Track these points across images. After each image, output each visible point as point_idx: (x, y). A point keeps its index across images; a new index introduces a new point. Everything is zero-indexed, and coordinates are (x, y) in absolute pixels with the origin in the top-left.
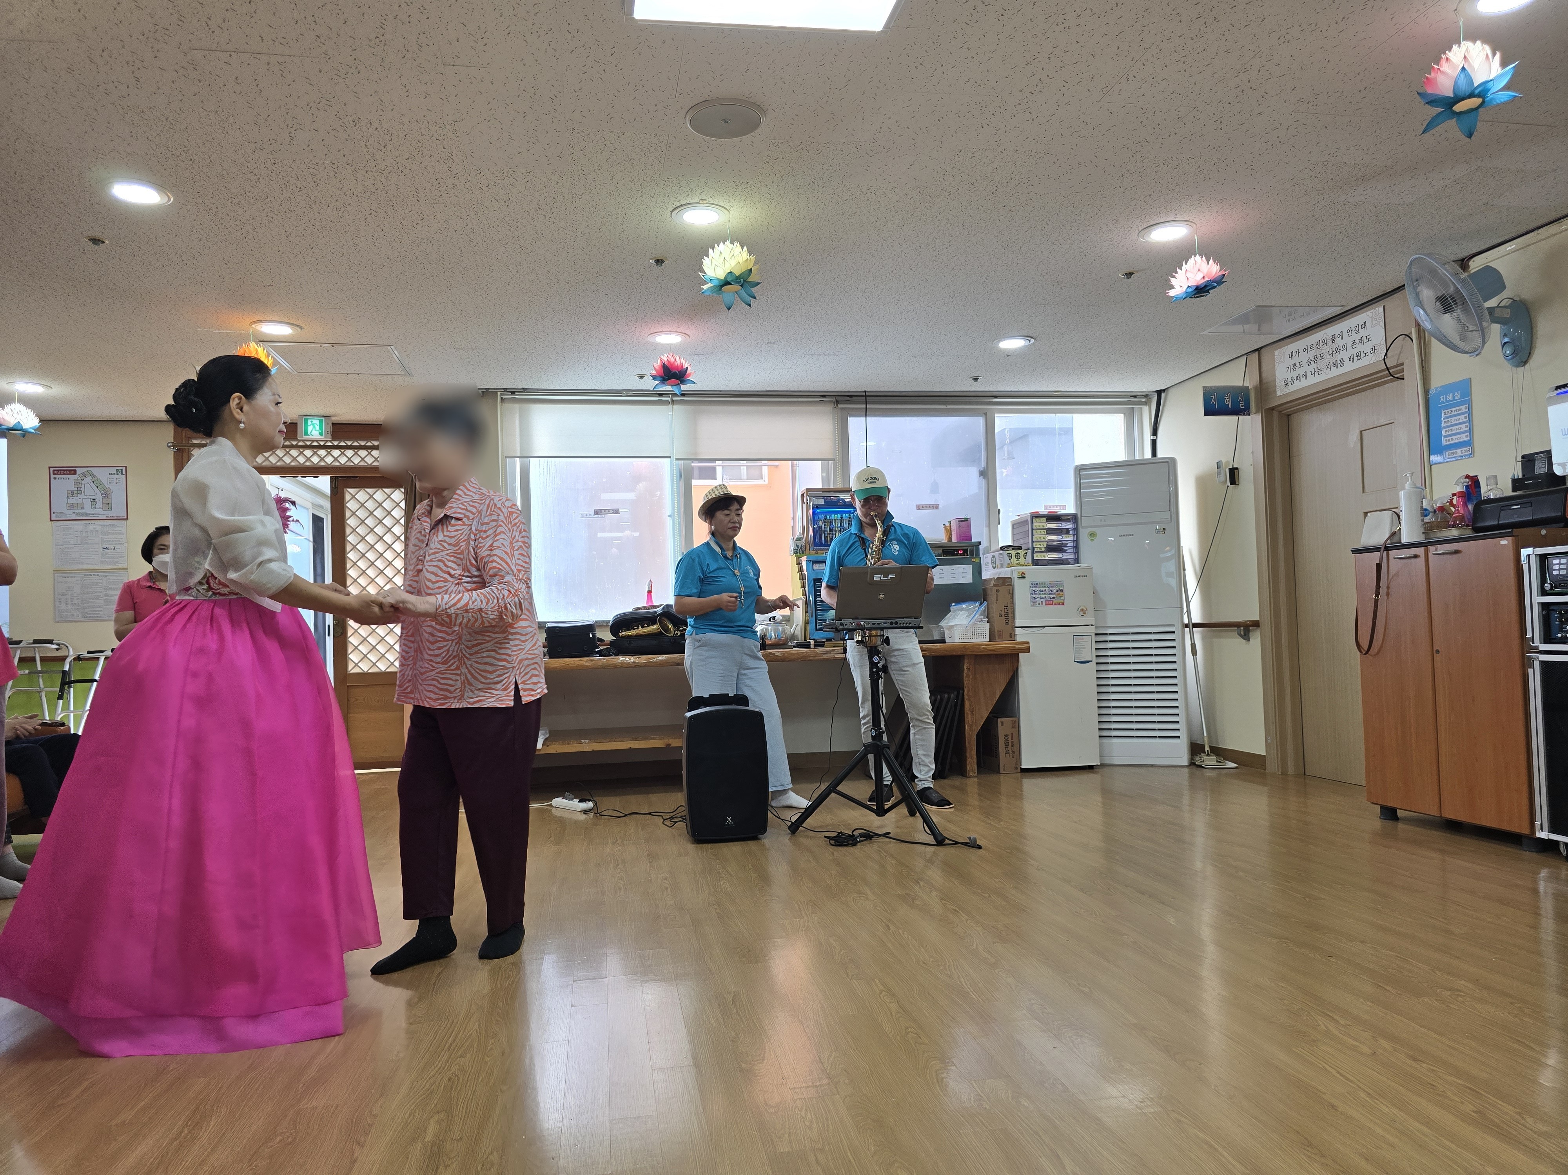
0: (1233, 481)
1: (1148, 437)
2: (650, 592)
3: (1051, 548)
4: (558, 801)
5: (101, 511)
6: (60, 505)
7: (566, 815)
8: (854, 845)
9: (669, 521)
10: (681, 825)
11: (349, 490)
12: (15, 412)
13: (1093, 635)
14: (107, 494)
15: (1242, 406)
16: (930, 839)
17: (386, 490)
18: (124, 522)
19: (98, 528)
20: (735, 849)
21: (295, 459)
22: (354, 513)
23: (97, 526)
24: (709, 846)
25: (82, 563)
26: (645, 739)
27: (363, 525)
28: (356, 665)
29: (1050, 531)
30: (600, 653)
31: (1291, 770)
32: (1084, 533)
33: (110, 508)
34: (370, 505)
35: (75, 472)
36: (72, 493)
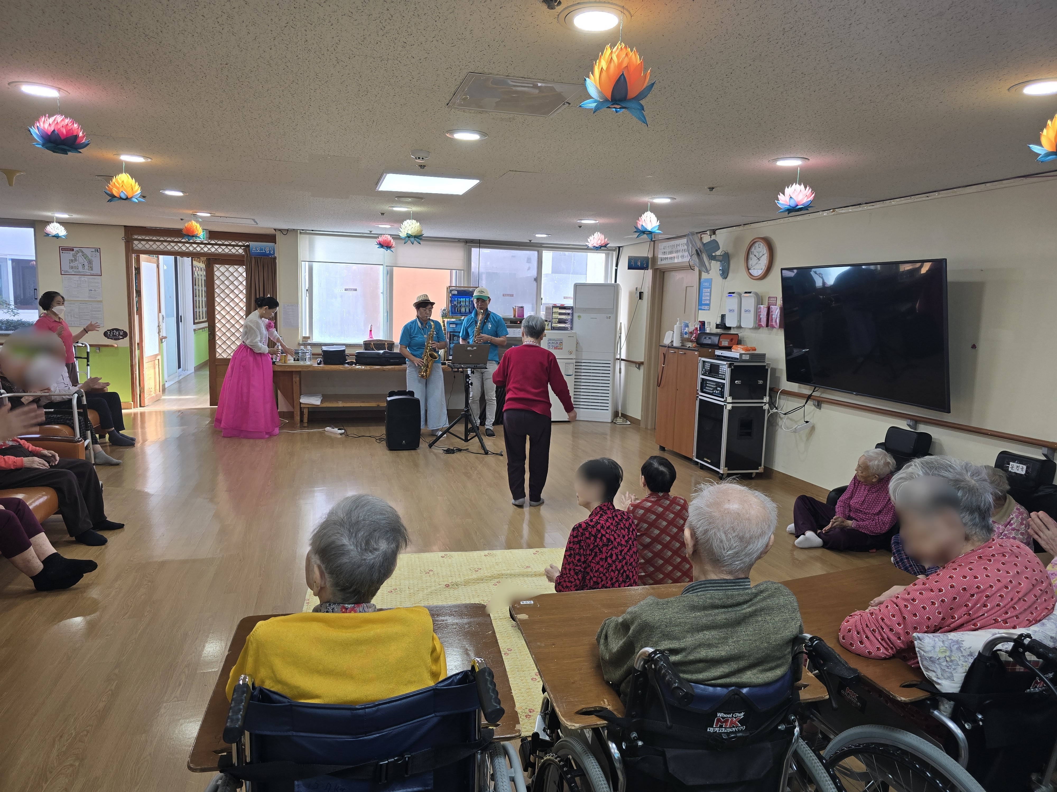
0: (640, 298)
1: (614, 268)
2: (371, 331)
3: (561, 321)
4: (328, 429)
5: (87, 271)
6: (66, 267)
7: (333, 435)
8: (454, 453)
9: (381, 295)
10: (384, 442)
11: (216, 265)
12: (56, 228)
13: (574, 363)
14: (90, 262)
15: (645, 266)
16: (483, 452)
17: (236, 266)
18: (100, 277)
19: (86, 279)
20: (405, 453)
21: (188, 248)
22: (219, 278)
23: (86, 278)
24: (395, 452)
25: (78, 297)
26: (368, 402)
27: (223, 284)
28: (220, 354)
29: (560, 314)
30: (348, 363)
31: (649, 427)
32: (576, 315)
33: (92, 270)
34: (227, 274)
35: (73, 250)
36: (72, 261)
